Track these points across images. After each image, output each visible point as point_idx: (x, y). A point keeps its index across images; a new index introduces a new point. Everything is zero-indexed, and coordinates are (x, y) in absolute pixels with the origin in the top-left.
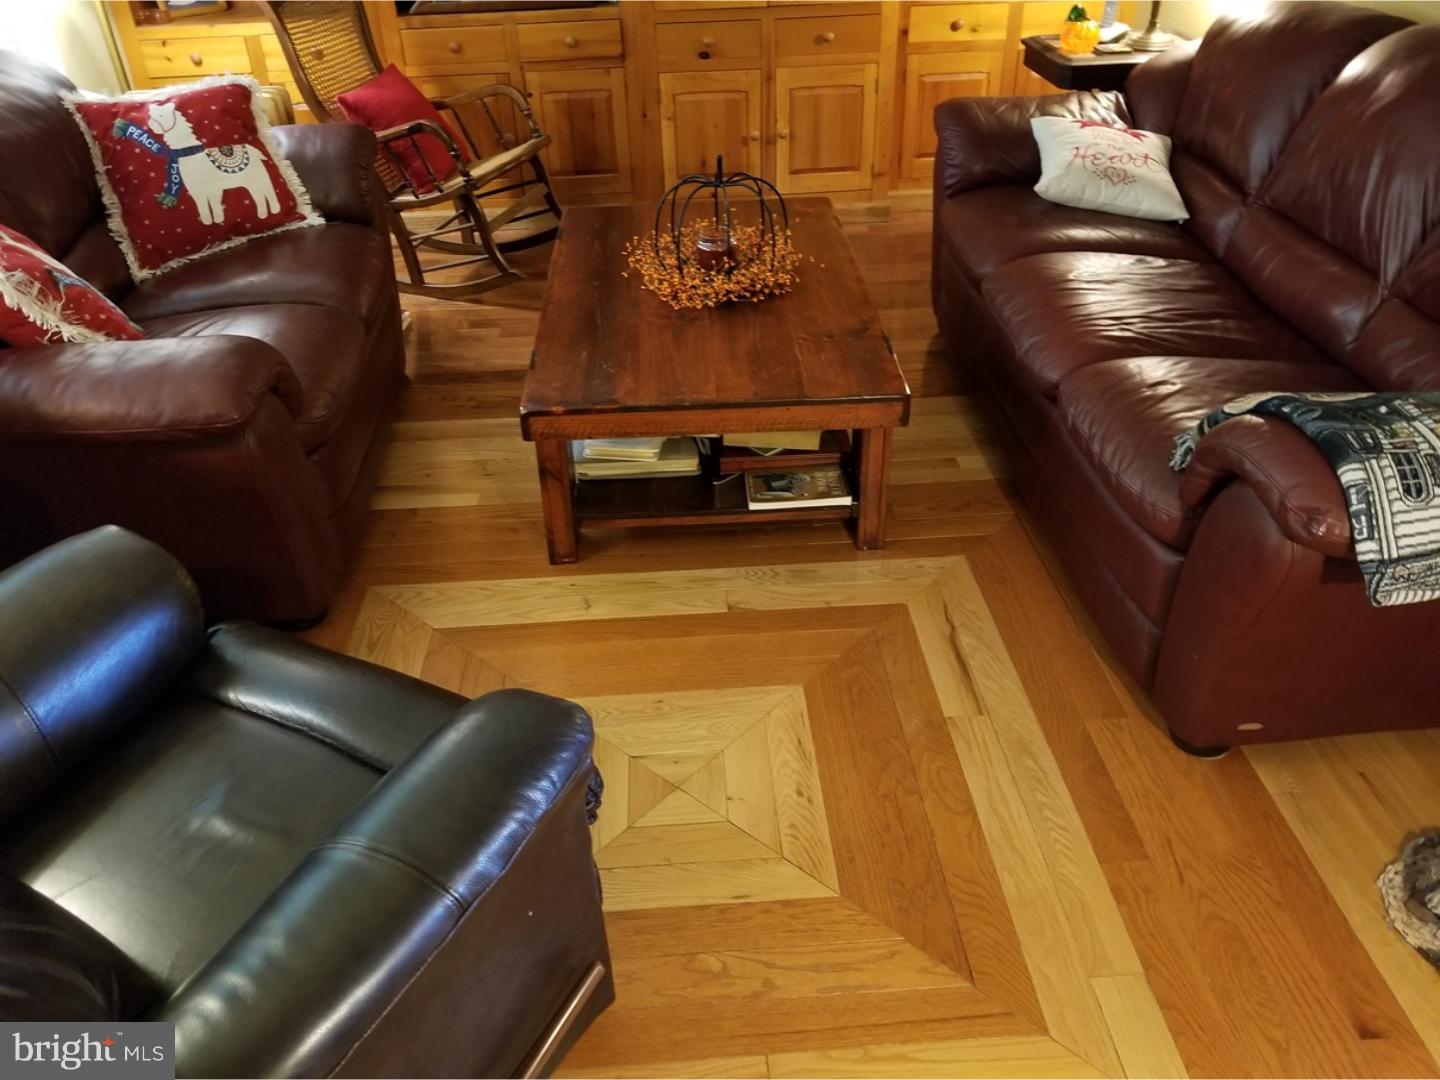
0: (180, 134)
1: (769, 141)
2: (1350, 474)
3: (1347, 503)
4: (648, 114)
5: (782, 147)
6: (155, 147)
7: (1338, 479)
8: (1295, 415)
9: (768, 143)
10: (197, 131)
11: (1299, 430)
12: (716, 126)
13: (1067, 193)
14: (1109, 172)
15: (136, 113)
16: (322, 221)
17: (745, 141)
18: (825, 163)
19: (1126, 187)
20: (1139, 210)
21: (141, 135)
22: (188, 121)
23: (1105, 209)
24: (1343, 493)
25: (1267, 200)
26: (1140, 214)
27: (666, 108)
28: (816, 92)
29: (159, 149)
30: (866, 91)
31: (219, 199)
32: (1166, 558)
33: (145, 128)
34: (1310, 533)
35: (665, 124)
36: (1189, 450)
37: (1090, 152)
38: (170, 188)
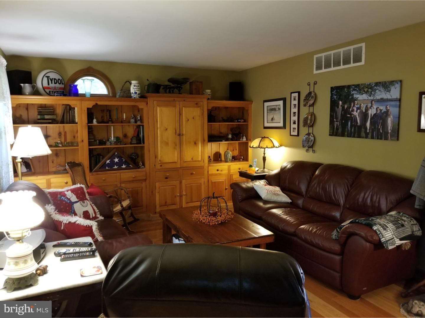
0: (74, 198)
1: (181, 196)
2: (375, 228)
3: (376, 233)
4: (153, 192)
5: (184, 197)
6: (69, 201)
7: (373, 230)
8: (360, 221)
9: (181, 197)
10: (77, 198)
11: (361, 224)
12: (169, 194)
13: (269, 198)
14: (275, 193)
15: (62, 194)
16: (103, 218)
17: (175, 197)
18: (194, 201)
19: (279, 196)
20: (282, 201)
21: (65, 199)
22: (75, 195)
23: (276, 201)
24: (375, 231)
25: (308, 196)
26: (282, 202)
27: (157, 190)
28: (191, 185)
29: (69, 202)
30: (202, 184)
31: (82, 214)
32: (338, 258)
33: (66, 197)
34: (373, 239)
35: (157, 194)
36: (335, 235)
37: (270, 190)
38: (72, 211)
